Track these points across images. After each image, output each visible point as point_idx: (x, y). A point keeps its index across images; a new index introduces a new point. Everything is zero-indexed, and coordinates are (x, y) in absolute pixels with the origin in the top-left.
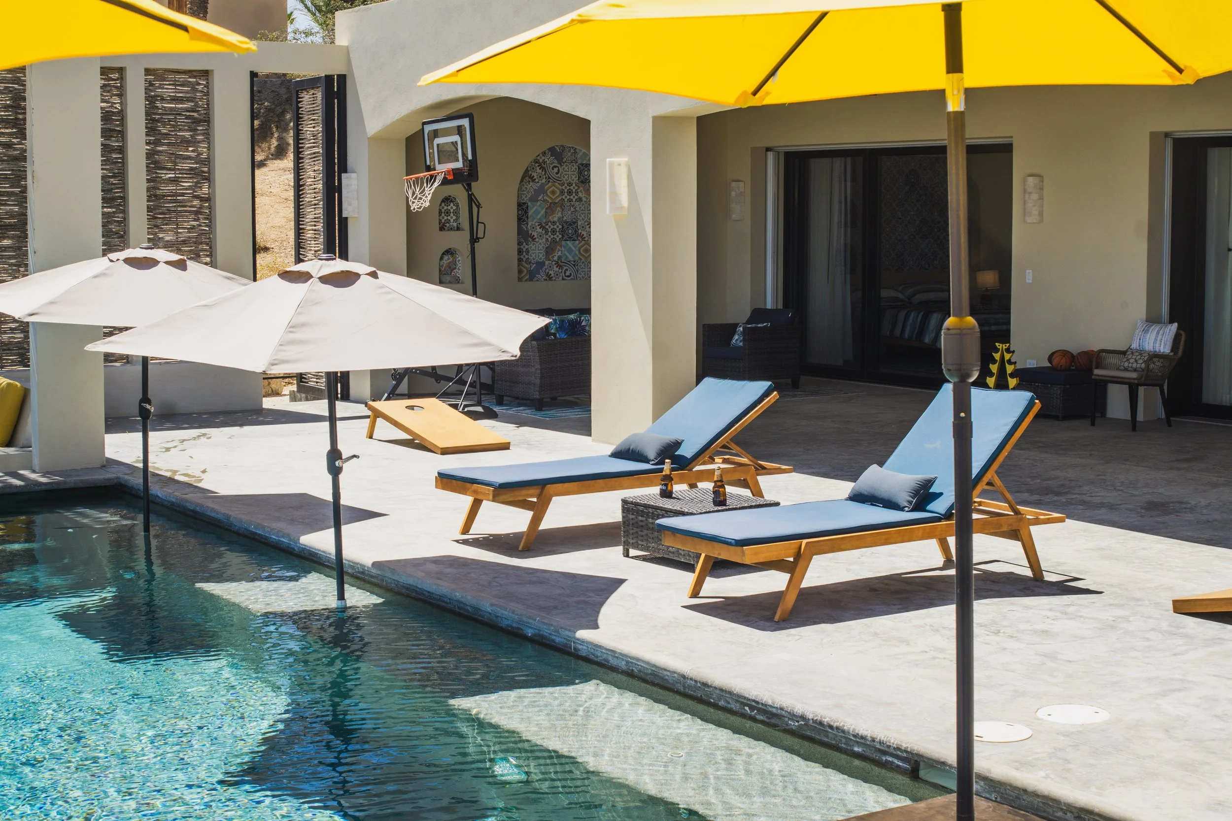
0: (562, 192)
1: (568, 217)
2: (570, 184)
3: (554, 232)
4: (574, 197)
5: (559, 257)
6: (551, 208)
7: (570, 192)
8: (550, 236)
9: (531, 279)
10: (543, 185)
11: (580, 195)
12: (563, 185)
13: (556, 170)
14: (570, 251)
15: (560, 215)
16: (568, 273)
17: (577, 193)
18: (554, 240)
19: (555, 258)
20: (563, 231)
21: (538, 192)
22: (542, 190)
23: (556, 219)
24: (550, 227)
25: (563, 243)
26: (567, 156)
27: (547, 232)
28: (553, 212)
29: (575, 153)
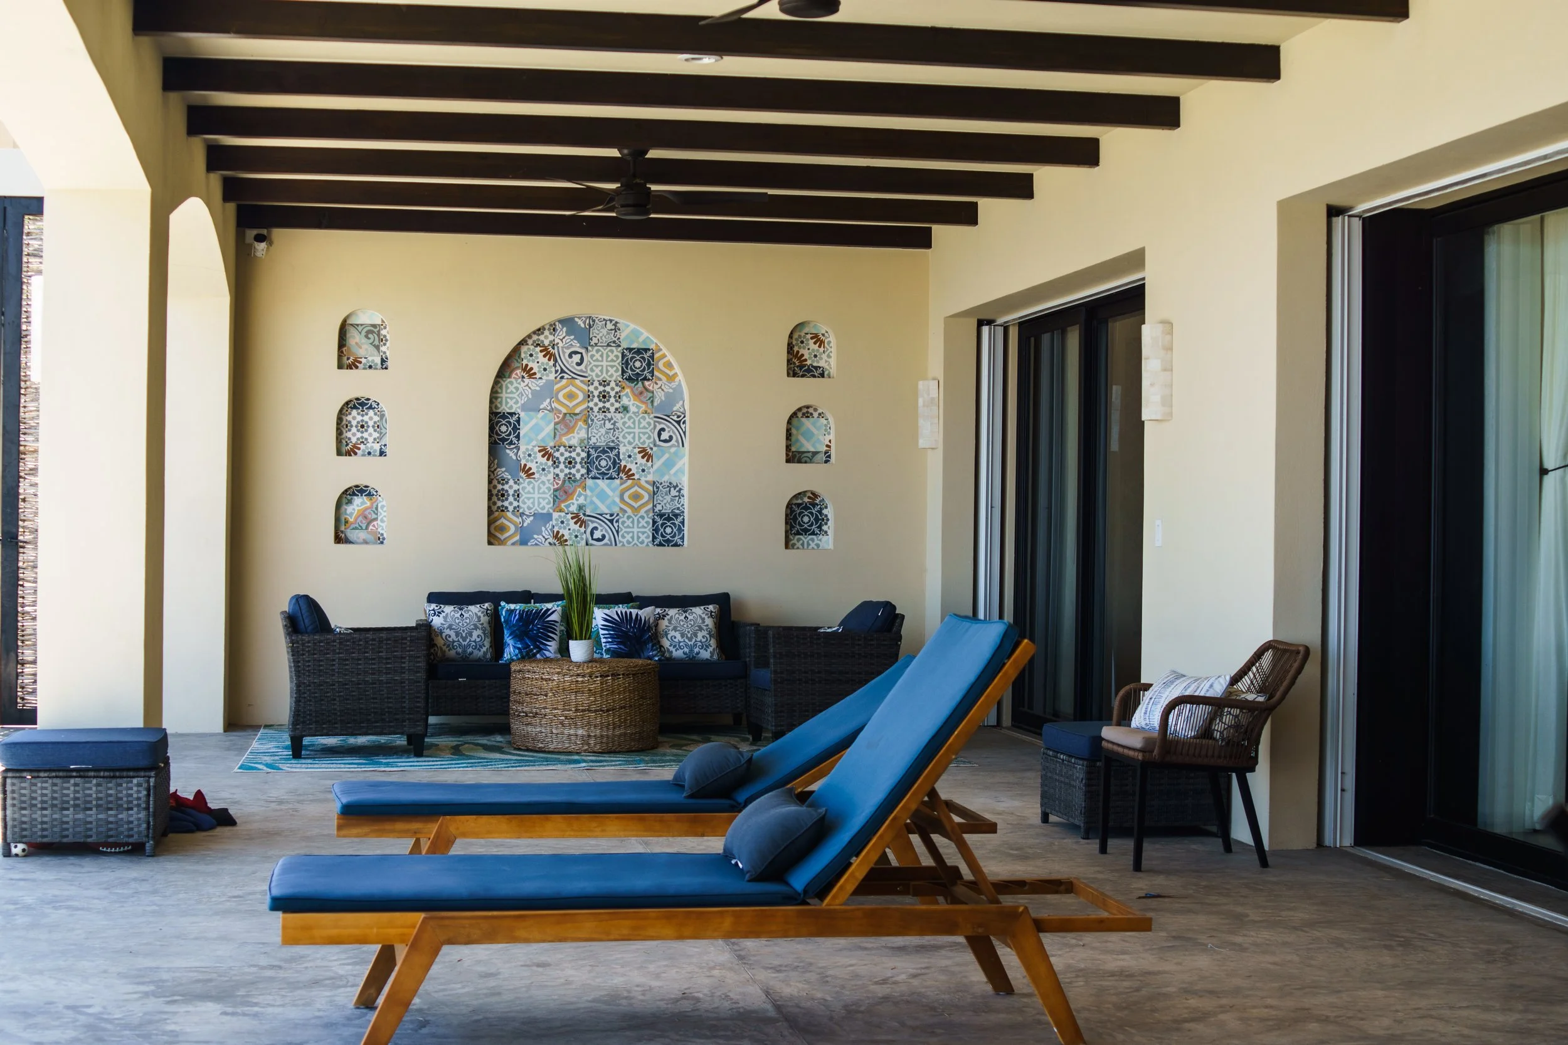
0: (589, 396)
1: (599, 437)
2: (604, 383)
3: (570, 463)
4: (613, 405)
5: (580, 507)
6: (566, 421)
7: (604, 397)
8: (563, 471)
9: (523, 542)
10: (550, 384)
11: (625, 401)
12: (590, 383)
13: (577, 358)
14: (602, 496)
15: (583, 434)
16: (597, 535)
17: (618, 397)
18: (570, 478)
19: (574, 508)
20: (589, 462)
21: (538, 396)
22: (549, 391)
23: (574, 442)
24: (562, 455)
25: (590, 482)
26: (600, 334)
27: (556, 463)
28: (570, 429)
29: (616, 328)
